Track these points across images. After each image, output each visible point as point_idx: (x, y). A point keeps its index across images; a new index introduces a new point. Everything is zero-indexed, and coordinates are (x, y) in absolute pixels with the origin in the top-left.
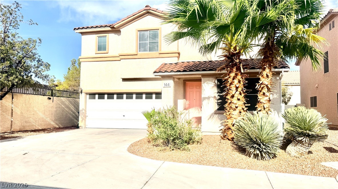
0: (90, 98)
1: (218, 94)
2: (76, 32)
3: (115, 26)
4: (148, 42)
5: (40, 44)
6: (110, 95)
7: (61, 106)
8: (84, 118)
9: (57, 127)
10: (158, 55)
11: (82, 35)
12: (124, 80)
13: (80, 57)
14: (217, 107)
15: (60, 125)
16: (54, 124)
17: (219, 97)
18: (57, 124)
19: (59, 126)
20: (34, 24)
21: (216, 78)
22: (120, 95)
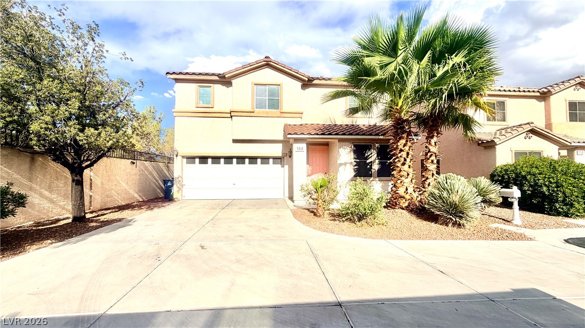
0: (187, 163)
1: (354, 160)
2: (168, 77)
3: (226, 76)
4: (267, 98)
5: (141, 88)
6: (216, 159)
7: (145, 172)
8: (181, 187)
9: (141, 200)
10: (279, 115)
11: (176, 82)
12: (235, 141)
13: (173, 110)
14: (353, 174)
15: (143, 197)
16: (137, 197)
17: (355, 163)
18: (140, 196)
19: (143, 199)
20: (128, 59)
21: (353, 143)
22: (228, 159)
